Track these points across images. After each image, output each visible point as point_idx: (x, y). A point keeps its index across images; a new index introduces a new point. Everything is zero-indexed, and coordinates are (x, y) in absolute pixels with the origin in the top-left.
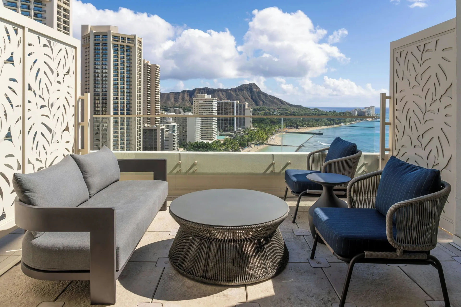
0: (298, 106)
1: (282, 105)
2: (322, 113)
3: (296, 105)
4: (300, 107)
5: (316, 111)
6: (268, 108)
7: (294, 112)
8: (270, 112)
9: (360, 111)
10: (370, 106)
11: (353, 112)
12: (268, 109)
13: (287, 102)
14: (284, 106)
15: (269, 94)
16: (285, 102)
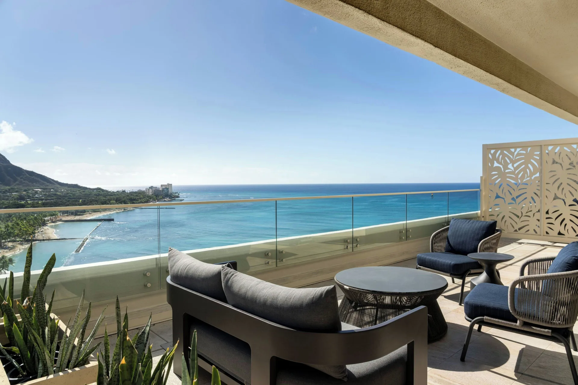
0: (72, 184)
1: (48, 184)
2: (108, 194)
3: (70, 184)
4: (76, 186)
5: (100, 192)
6: (26, 188)
7: (68, 194)
8: (29, 194)
9: (156, 189)
10: (167, 184)
11: (147, 191)
12: (25, 191)
13: (56, 179)
14: (51, 185)
15: (25, 169)
16: (53, 180)
